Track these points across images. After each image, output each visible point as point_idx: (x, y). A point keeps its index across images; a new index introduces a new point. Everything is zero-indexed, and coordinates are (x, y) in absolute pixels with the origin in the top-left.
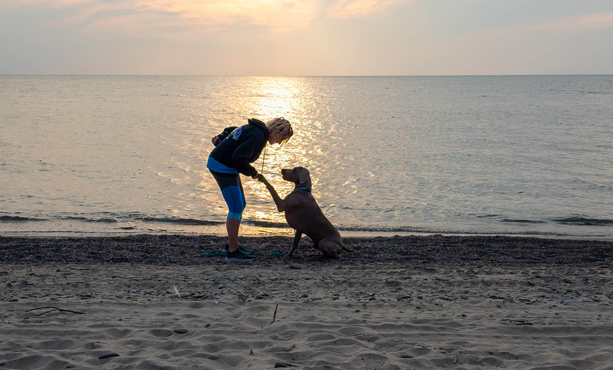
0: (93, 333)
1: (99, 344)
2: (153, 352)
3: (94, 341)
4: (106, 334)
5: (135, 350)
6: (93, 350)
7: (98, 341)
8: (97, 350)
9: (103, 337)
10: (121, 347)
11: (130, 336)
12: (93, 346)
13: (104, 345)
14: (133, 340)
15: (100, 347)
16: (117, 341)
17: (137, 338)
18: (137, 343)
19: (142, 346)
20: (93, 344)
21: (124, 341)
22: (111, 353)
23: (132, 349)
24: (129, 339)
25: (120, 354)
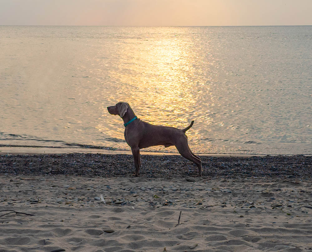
0: (43, 232)
1: (49, 241)
2: (90, 248)
3: (45, 238)
4: (53, 233)
5: (77, 246)
6: (45, 246)
7: (48, 238)
8: (48, 246)
9: (50, 235)
10: (65, 243)
11: (71, 235)
12: (44, 242)
13: (53, 242)
14: (74, 238)
15: (50, 243)
16: (62, 238)
17: (76, 236)
18: (77, 240)
19: (81, 243)
20: (44, 240)
21: (67, 239)
22: (59, 249)
23: (74, 245)
24: (71, 237)
25: (66, 249)
